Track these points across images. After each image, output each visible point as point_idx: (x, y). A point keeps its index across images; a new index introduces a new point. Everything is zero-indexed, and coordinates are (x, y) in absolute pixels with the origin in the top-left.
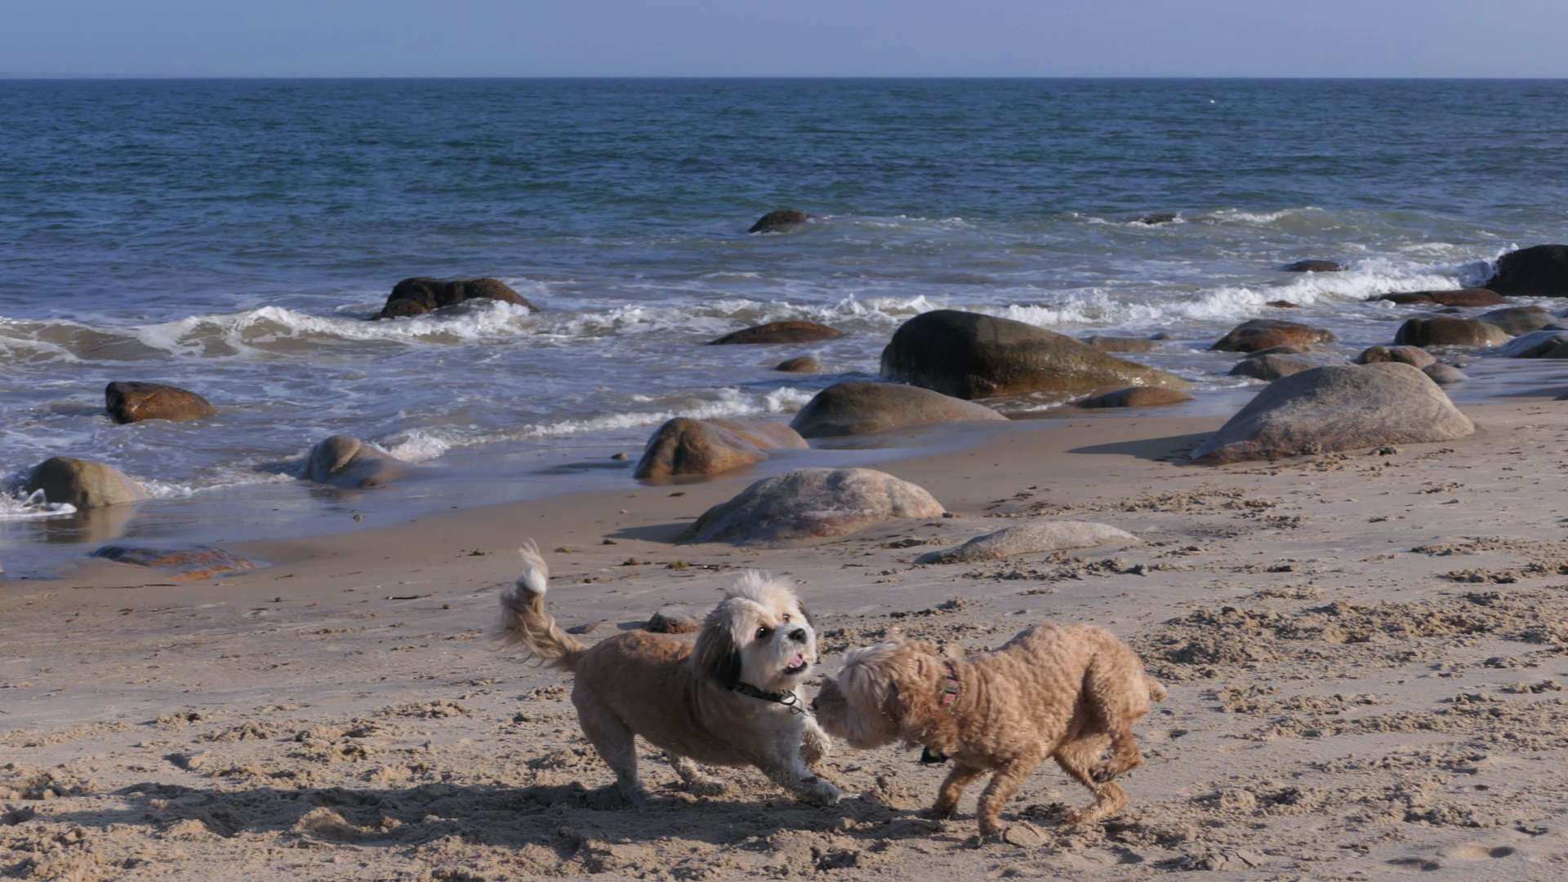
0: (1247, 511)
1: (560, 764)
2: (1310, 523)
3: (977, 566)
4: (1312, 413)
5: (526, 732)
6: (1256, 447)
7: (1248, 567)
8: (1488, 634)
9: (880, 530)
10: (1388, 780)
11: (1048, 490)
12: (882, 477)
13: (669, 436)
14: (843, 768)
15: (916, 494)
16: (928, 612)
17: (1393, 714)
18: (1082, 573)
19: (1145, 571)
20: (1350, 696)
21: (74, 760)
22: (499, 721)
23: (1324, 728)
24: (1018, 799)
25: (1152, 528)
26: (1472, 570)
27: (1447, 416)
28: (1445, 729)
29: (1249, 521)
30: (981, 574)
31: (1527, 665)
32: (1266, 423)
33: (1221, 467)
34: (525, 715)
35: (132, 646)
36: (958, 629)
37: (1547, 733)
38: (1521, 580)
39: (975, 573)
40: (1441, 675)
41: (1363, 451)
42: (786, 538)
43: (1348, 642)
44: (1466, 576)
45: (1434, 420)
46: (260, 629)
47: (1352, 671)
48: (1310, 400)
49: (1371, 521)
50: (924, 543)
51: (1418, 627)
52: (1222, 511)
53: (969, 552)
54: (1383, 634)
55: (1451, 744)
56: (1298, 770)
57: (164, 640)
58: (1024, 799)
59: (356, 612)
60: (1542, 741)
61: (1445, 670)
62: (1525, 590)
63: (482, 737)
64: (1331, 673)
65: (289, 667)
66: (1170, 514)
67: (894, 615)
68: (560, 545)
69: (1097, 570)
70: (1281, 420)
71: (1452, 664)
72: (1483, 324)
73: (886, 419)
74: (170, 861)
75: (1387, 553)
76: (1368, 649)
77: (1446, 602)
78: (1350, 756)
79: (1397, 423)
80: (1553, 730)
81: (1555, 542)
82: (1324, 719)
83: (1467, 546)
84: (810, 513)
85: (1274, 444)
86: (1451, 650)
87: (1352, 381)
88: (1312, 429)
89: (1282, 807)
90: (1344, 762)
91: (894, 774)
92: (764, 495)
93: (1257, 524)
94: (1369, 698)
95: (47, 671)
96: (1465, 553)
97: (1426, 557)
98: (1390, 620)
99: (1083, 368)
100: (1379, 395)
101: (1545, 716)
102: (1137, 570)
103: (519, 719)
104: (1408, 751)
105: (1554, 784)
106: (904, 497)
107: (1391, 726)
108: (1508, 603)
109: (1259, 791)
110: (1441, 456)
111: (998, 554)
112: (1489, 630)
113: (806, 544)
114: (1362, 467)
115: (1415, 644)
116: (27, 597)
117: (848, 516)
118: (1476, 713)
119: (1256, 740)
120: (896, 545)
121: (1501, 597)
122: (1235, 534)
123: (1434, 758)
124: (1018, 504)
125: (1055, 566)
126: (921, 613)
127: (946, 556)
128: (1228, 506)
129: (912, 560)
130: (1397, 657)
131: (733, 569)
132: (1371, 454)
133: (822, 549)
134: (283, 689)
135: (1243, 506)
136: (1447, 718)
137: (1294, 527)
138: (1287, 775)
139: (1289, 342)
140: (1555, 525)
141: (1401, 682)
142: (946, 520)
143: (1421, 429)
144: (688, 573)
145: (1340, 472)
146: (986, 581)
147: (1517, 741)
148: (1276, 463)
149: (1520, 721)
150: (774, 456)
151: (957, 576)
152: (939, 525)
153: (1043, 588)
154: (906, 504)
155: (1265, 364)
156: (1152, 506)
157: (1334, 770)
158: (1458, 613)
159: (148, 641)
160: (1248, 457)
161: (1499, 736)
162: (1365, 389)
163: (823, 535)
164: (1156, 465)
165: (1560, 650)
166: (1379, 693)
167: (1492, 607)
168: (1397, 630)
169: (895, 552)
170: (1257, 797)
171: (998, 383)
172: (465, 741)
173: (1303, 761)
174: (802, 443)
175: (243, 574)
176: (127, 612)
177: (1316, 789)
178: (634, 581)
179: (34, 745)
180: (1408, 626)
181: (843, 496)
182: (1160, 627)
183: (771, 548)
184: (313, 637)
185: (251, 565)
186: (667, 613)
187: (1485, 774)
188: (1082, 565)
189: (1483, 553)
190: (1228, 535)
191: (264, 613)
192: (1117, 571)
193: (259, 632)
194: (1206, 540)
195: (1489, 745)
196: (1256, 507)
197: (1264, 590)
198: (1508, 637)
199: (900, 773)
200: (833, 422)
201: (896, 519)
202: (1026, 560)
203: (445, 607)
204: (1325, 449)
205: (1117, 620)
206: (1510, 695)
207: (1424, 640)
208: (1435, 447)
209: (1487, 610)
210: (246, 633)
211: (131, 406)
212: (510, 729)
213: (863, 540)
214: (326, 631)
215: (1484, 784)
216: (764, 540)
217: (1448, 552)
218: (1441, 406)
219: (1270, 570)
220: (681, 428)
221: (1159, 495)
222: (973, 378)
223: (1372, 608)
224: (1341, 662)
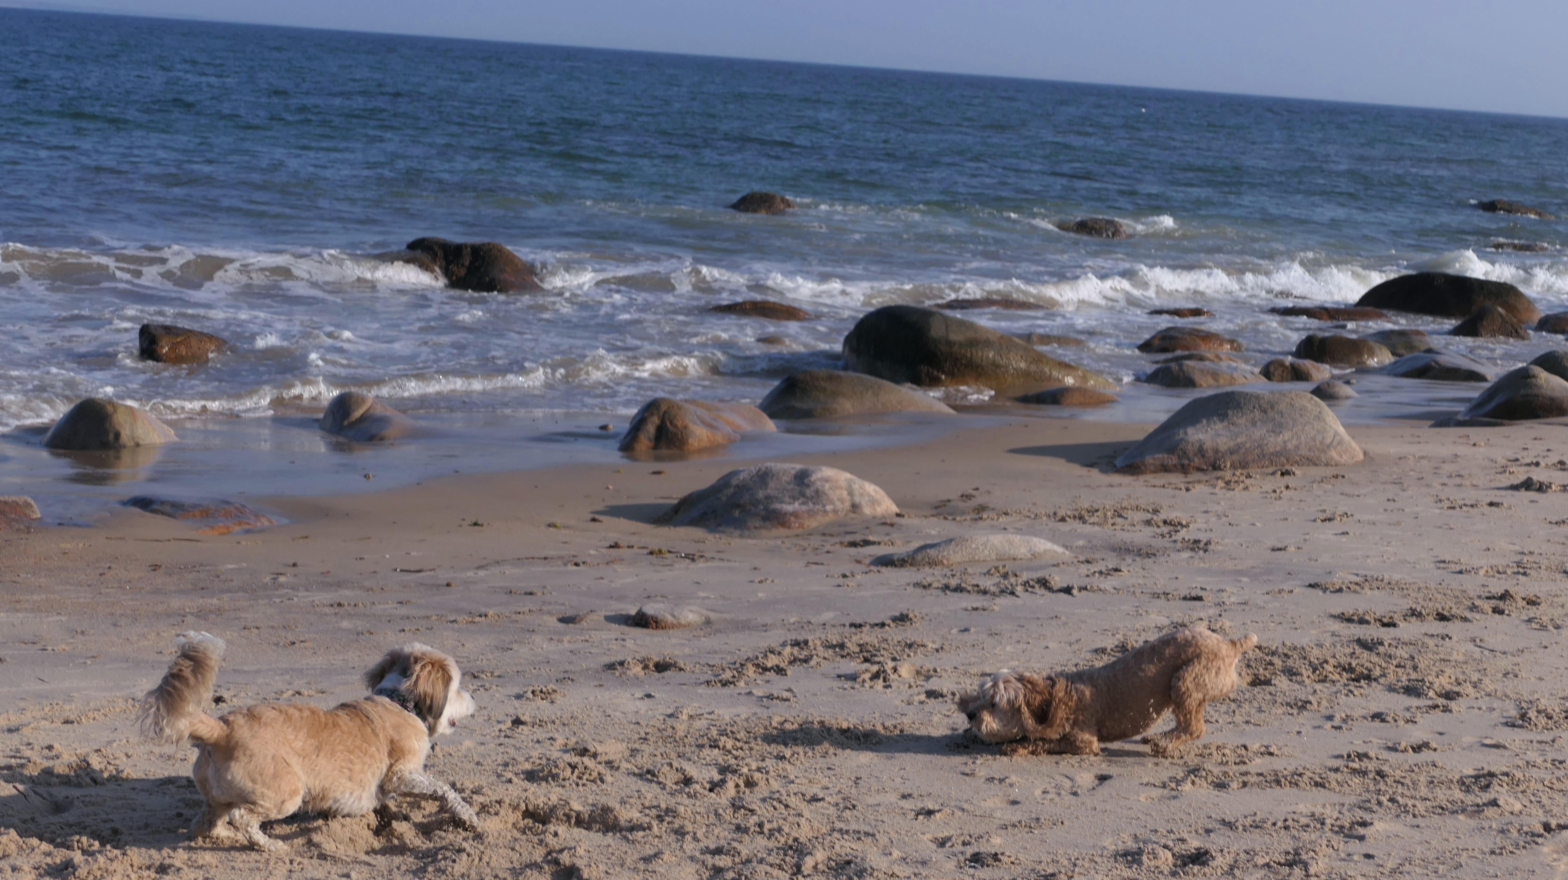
0: (1165, 529)
1: (555, 777)
2: (1220, 548)
3: (926, 574)
4: (1224, 432)
5: (523, 737)
6: (1173, 460)
7: (1166, 594)
8: (1374, 684)
9: (840, 526)
10: (1288, 844)
11: (989, 492)
12: (844, 477)
13: (652, 414)
14: (808, 797)
15: (873, 493)
16: (883, 625)
17: (1291, 768)
18: (1019, 589)
19: (1075, 592)
20: (1255, 746)
21: (110, 743)
22: (499, 722)
23: (1232, 781)
24: (964, 844)
25: (1081, 543)
26: (1361, 612)
27: (1340, 443)
28: (1337, 789)
29: (1165, 542)
30: (930, 585)
31: (1407, 721)
32: (1182, 439)
33: (1142, 478)
34: (523, 719)
35: (160, 608)
36: (910, 646)
37: (1426, 799)
38: (1402, 625)
39: (925, 583)
40: (1333, 727)
41: (1266, 470)
42: (756, 528)
43: (1253, 684)
44: (1355, 618)
45: (1329, 446)
46: (279, 596)
47: (1256, 717)
48: (1222, 421)
49: (1273, 550)
50: (879, 543)
51: (1314, 672)
52: (1142, 528)
53: (919, 557)
54: (1284, 678)
55: (1343, 805)
56: (1210, 826)
57: (191, 603)
58: (969, 843)
59: (367, 584)
60: (1421, 807)
61: (1337, 722)
62: (1406, 637)
63: (483, 739)
64: (1238, 719)
65: (306, 645)
66: (1097, 528)
67: (852, 625)
68: (550, 520)
69: (1033, 587)
70: (1196, 437)
71: (1343, 715)
72: (1372, 343)
73: (846, 405)
74: (201, 867)
75: (1286, 588)
76: (1271, 694)
77: (1338, 645)
78: (1255, 814)
79: (1297, 448)
80: (1430, 796)
81: (1433, 585)
82: (1233, 769)
83: (1357, 584)
84: (778, 506)
85: (1189, 459)
86: (1342, 699)
87: (1260, 406)
88: (1223, 448)
89: (1196, 868)
90: (1249, 820)
91: (854, 807)
92: (737, 486)
93: (1172, 545)
94: (1272, 750)
95: (83, 633)
96: (1355, 592)
97: (1321, 593)
98: (1290, 663)
99: (1023, 365)
100: (1283, 420)
101: (1423, 779)
102: (1068, 590)
103: (517, 722)
104: (1305, 811)
105: (1431, 855)
106: (862, 495)
107: (1290, 783)
108: (1392, 651)
109: (1176, 850)
110: (1333, 481)
111: (945, 562)
112: (1375, 680)
113: (772, 537)
114: (1265, 488)
115: (1311, 690)
116: (63, 545)
117: (812, 510)
118: (1363, 773)
119: (1173, 789)
120: (853, 544)
121: (1386, 644)
122: (1155, 555)
123: (1328, 822)
124: (962, 505)
125: (996, 579)
126: (876, 625)
127: (898, 560)
128: (1148, 523)
129: (868, 561)
130: (1296, 704)
131: (707, 560)
132: (1273, 474)
133: (788, 543)
134: (301, 671)
135: (1161, 524)
136: (1339, 776)
137: (1206, 551)
138: (1200, 831)
139: (1204, 349)
140: (1432, 565)
141: (1299, 733)
142: (899, 520)
143: (1317, 453)
144: (668, 562)
145: (1245, 493)
146: (935, 592)
147: (1400, 806)
148: (1191, 478)
149: (1403, 784)
150: (746, 438)
151: (908, 584)
152: (892, 525)
153: (986, 604)
154: (864, 502)
155: (1181, 369)
156: (1081, 518)
157: (1241, 828)
158: (1349, 659)
159: (176, 603)
160: (1165, 469)
161: (1384, 799)
162: (1271, 414)
163: (789, 528)
164: (1083, 471)
165: (1436, 707)
166: (1280, 744)
167: (1378, 654)
168: (1295, 674)
169: (853, 551)
170: (1174, 855)
171: (946, 375)
172: (468, 743)
173: (1214, 816)
174: (770, 426)
175: (262, 531)
176: (155, 567)
177: (1226, 850)
178: (619, 568)
179: (72, 722)
180: (1306, 672)
181: (808, 492)
182: (1089, 656)
183: (741, 536)
184: (327, 610)
185: (270, 522)
186: (650, 609)
187: (1372, 840)
188: (1020, 581)
189: (1369, 592)
190: (1148, 555)
191: (282, 579)
192: (1050, 589)
193: (278, 600)
194: (1129, 560)
195: (1375, 808)
196: (1175, 525)
197: (1180, 621)
198: (1391, 689)
199: (859, 807)
200: (798, 405)
201: (853, 515)
202: (970, 570)
203: (448, 585)
204: (1233, 467)
205: (1051, 645)
206: (1393, 754)
207: (1318, 687)
208: (1329, 471)
209: (1375, 659)
210: (266, 601)
211: (163, 347)
212: (509, 733)
213: (824, 534)
214: (340, 605)
215: (1371, 852)
216: (736, 528)
217: (1340, 590)
218: (1336, 434)
219: (1185, 598)
220: (664, 408)
221: (1087, 505)
222: (924, 369)
223: (1274, 648)
224: (1246, 706)
